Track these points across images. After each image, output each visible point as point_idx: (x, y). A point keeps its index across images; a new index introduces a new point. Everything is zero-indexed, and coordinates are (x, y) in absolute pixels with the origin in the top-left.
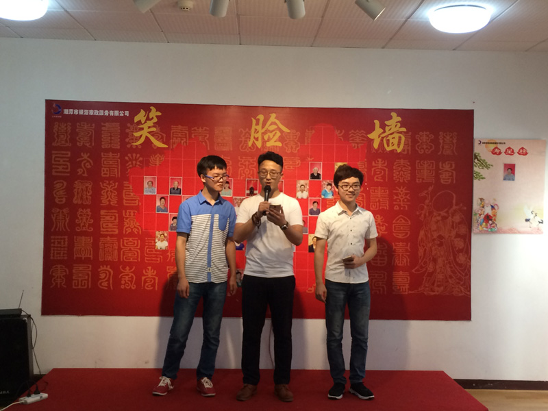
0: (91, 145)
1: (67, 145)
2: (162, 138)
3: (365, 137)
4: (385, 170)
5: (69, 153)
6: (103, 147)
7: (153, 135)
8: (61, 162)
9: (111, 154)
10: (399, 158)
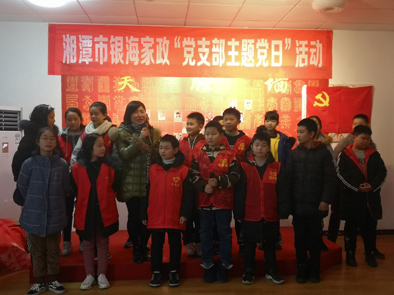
0: (91, 90)
1: (76, 90)
2: (137, 85)
3: (262, 84)
4: (275, 104)
5: (77, 96)
6: (99, 91)
7: (131, 84)
8: (72, 102)
9: (104, 96)
10: (284, 97)
